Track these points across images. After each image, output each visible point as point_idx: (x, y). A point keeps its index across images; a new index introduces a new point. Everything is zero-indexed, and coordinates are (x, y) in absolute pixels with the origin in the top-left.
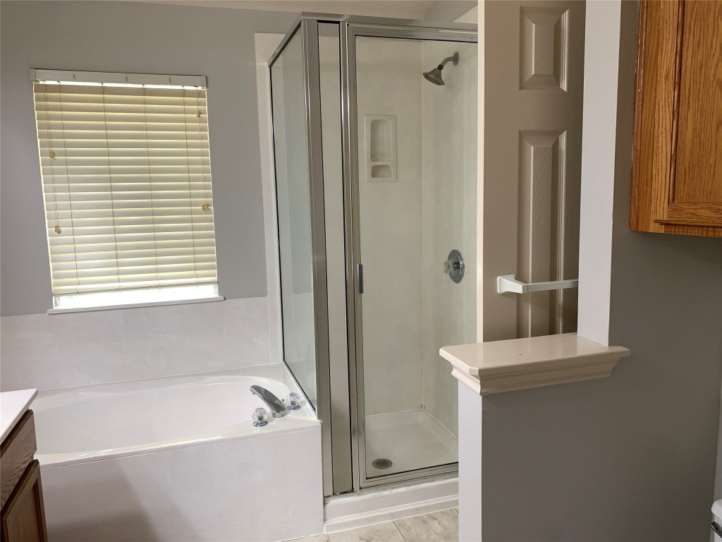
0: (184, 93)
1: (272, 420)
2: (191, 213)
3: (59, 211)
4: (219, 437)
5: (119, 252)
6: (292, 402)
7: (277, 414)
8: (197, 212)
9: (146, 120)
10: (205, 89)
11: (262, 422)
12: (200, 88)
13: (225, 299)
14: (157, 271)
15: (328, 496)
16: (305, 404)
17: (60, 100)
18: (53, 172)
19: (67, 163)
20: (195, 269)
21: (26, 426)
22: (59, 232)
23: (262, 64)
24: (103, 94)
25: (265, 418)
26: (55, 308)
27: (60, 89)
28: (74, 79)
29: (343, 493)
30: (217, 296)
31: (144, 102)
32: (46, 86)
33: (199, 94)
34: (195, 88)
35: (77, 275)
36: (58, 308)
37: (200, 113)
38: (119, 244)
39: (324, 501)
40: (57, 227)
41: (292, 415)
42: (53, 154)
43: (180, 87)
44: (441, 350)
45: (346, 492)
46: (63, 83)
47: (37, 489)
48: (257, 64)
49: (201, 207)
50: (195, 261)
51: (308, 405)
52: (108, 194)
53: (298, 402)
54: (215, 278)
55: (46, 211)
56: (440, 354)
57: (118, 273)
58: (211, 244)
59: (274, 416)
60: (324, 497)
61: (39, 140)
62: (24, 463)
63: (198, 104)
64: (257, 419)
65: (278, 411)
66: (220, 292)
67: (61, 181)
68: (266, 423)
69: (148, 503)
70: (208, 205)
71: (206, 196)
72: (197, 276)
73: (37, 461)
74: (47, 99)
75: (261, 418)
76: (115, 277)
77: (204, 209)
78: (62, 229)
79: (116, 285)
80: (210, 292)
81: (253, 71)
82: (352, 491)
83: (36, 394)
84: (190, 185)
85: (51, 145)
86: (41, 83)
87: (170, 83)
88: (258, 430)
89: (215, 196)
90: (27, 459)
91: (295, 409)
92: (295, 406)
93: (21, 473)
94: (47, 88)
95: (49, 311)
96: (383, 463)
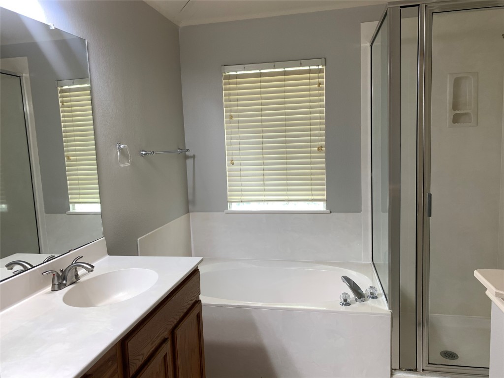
0: (310, 71)
1: (354, 303)
2: (311, 152)
3: (233, 151)
4: (325, 309)
5: (265, 177)
6: (371, 293)
7: (359, 300)
8: (314, 152)
9: (285, 92)
10: (324, 67)
11: (346, 303)
12: (320, 67)
13: (331, 212)
14: (287, 190)
15: (395, 370)
16: (382, 296)
17: (237, 83)
18: (231, 128)
19: (238, 122)
20: (312, 190)
21: (194, 278)
22: (233, 164)
23: (365, 45)
24: (260, 77)
25: (349, 301)
26: (229, 209)
27: (237, 77)
28: (245, 69)
29: (408, 370)
30: (325, 209)
31: (284, 80)
32: (229, 75)
33: (320, 71)
34: (317, 67)
35: (241, 191)
36: (231, 209)
37: (319, 84)
38: (266, 172)
39: (392, 372)
40: (232, 161)
41: (370, 302)
42: (231, 117)
43: (307, 68)
44: (475, 272)
45: (410, 370)
46: (239, 73)
47: (199, 317)
48: (362, 45)
49: (317, 149)
50: (311, 185)
51: (384, 297)
52: (261, 141)
53: (376, 293)
54: (325, 198)
55: (226, 151)
56: (475, 275)
57: (264, 190)
58: (322, 174)
59: (356, 300)
60: (392, 369)
61: (224, 109)
62: (191, 300)
63: (319, 78)
64: (343, 300)
65: (360, 298)
66: (328, 207)
67: (235, 133)
68: (350, 304)
69: (267, 342)
70: (322, 147)
71: (321, 141)
72: (312, 195)
73: (200, 301)
74: (229, 84)
75: (345, 300)
76: (262, 193)
77: (319, 150)
78: (235, 162)
79: (262, 198)
80: (321, 206)
81: (358, 51)
82: (416, 370)
83: (202, 260)
84: (310, 133)
85: (231, 111)
86: (227, 74)
87: (301, 65)
88: (343, 308)
89: (327, 141)
90: (193, 298)
91: (373, 298)
92: (374, 296)
93: (189, 306)
94: (230, 77)
95: (226, 211)
96: (450, 355)
